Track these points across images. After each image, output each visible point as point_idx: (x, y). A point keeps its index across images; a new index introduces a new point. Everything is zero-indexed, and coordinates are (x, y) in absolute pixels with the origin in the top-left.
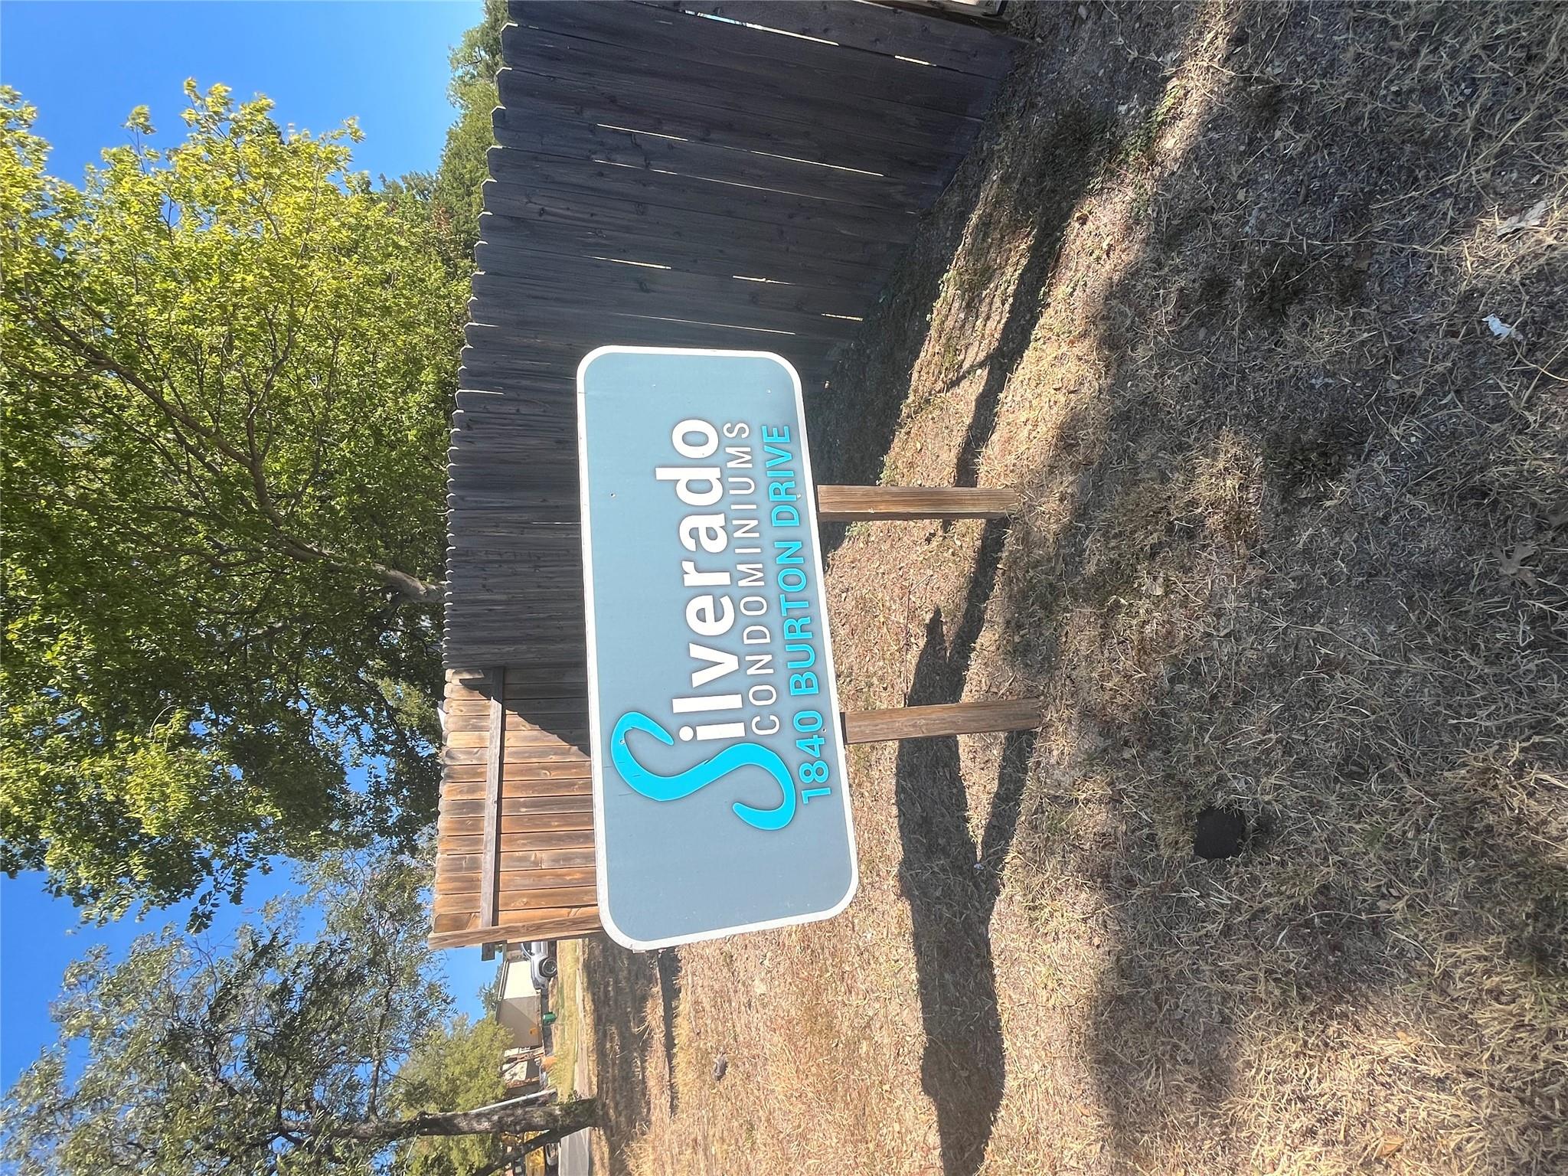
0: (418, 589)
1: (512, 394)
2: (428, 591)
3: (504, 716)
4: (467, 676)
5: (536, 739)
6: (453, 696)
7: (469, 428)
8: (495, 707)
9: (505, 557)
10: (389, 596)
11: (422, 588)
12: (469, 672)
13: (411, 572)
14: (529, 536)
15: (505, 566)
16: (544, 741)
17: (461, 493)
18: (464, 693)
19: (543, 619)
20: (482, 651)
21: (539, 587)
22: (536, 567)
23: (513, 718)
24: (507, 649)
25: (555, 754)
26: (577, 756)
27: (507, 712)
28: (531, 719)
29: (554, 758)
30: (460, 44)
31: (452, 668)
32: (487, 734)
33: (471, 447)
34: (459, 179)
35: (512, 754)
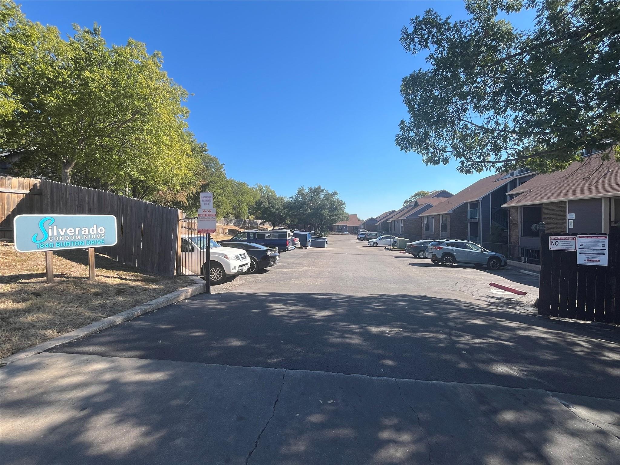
0: (67, 169)
1: (119, 204)
2: (67, 172)
3: (23, 194)
4: (38, 185)
5: (14, 202)
6: (31, 181)
7: (112, 196)
8: (27, 192)
9: (80, 199)
10: (65, 161)
11: (68, 171)
12: (40, 186)
13: (74, 168)
14: (86, 205)
15: (77, 199)
16: (13, 204)
17: (97, 192)
18: (33, 184)
19: (60, 206)
20: (48, 189)
21: (71, 206)
22: (77, 206)
23: (22, 197)
24: (49, 197)
25: (8, 207)
26: (7, 214)
27: (25, 195)
28: (22, 201)
29: (6, 207)
30: (271, 188)
31: (41, 181)
32: (17, 189)
33: (107, 195)
34: (225, 186)
35: (9, 196)
